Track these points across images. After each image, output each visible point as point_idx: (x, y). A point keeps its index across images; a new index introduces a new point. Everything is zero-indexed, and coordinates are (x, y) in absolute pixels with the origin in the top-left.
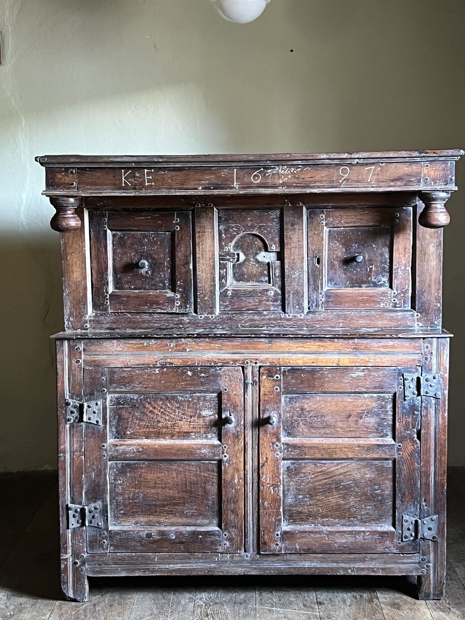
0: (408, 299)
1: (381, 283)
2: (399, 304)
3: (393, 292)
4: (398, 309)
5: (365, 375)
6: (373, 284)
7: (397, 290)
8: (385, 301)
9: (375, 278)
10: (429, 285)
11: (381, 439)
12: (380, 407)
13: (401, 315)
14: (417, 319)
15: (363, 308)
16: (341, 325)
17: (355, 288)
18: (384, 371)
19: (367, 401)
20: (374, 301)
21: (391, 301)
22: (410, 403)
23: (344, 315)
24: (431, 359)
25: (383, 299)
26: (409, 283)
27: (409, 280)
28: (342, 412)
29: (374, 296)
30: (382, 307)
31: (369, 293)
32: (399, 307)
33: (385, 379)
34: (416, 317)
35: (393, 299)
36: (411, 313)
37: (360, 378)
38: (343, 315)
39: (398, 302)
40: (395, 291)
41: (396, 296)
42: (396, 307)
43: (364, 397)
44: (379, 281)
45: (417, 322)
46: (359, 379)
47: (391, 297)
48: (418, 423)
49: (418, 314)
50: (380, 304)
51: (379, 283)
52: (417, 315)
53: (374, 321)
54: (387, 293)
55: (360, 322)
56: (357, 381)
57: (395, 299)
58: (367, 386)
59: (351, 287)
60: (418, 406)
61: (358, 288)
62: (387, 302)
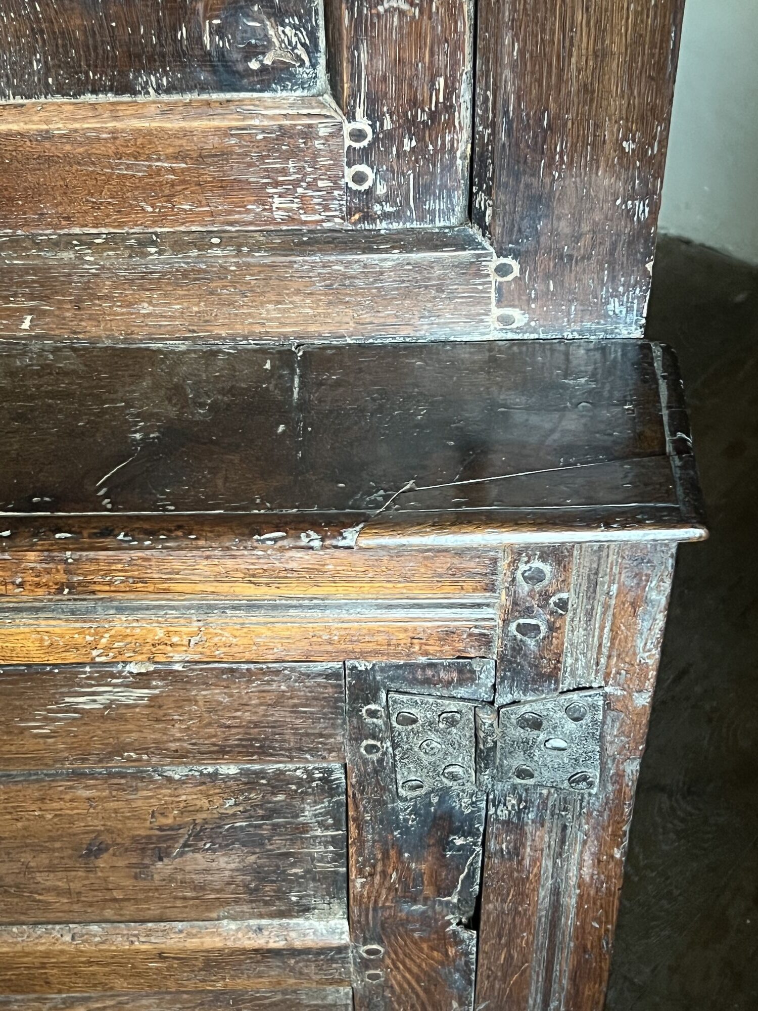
0: (449, 167)
1: (268, 61)
2: (388, 198)
3: (348, 127)
4: (382, 226)
5: (152, 698)
6: (214, 71)
7: (373, 116)
8: (296, 184)
9: (218, 31)
10: (586, 89)
11: (276, 922)
12: (261, 812)
13: (399, 266)
14: (499, 290)
15: (155, 223)
16: (26, 325)
17: (89, 98)
18: (269, 683)
19: (186, 795)
20: (225, 187)
21: (335, 181)
22: (430, 804)
23: (35, 270)
24: (552, 628)
25: (284, 171)
26: (455, 66)
27: (458, 47)
28: (52, 839)
29: (224, 154)
30: (278, 215)
31: (186, 134)
32: (386, 216)
33: (278, 715)
34: (494, 278)
35: (349, 172)
36: (466, 255)
37: (129, 713)
38: (26, 270)
39: (381, 190)
40: (362, 123)
41: (366, 151)
42: (368, 217)
43: (170, 780)
44: (252, 52)
45: (500, 302)
46: (122, 718)
47: (334, 156)
48: (470, 877)
49: (509, 260)
50: (263, 201)
51: (254, 65)
52: (502, 270)
53: (231, 304)
54: (308, 134)
55: (146, 308)
56: (108, 725)
57: (364, 168)
58: (173, 746)
59: (61, 91)
60: (471, 818)
61: (111, 97)
62: (310, 186)
